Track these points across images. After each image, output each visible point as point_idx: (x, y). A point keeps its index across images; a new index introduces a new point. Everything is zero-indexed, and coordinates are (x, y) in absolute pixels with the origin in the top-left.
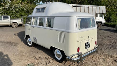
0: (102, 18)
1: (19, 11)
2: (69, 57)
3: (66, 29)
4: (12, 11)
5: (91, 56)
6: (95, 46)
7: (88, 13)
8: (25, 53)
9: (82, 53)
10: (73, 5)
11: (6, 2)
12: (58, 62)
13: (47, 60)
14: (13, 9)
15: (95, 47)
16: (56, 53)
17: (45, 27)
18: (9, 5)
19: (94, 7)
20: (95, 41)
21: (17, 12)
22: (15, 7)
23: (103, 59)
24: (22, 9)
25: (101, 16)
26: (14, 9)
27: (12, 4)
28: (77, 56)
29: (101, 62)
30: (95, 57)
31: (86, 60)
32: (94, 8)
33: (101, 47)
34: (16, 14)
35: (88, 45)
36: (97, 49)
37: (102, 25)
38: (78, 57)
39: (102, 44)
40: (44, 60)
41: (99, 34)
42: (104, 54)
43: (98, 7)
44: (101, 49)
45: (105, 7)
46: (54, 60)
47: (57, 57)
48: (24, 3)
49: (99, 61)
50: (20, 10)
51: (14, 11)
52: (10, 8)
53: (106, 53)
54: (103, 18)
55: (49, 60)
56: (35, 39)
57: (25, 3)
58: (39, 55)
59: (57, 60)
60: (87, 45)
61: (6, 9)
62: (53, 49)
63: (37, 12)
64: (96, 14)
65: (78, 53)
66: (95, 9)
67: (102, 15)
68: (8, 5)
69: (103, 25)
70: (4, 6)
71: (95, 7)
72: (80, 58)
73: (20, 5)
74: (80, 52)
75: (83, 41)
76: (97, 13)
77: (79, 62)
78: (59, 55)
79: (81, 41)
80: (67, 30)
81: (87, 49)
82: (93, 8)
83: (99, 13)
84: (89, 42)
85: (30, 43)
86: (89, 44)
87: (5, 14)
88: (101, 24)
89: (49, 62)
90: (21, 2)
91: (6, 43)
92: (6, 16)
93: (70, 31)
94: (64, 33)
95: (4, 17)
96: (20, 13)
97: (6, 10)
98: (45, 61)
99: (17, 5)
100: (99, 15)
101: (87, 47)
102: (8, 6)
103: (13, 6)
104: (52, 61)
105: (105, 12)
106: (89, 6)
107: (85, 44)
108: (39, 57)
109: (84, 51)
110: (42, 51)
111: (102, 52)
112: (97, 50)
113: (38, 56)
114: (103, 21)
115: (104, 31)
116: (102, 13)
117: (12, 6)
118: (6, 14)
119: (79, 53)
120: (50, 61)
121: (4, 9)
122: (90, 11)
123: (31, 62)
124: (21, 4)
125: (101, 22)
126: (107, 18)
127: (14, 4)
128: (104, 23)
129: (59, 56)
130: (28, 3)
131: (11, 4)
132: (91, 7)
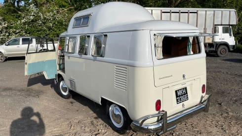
0: (228, 34)
1: (53, 26)
2: (137, 122)
3: (129, 60)
4: (40, 27)
5: (195, 120)
6: (202, 97)
7: (188, 23)
8: (53, 113)
9: (166, 112)
10: (161, 10)
11: (28, 10)
12: (116, 133)
13: (94, 129)
14: (41, 22)
15: (201, 101)
16: (113, 112)
17: (89, 56)
18: (34, 15)
19: (210, 11)
20: (201, 86)
21: (50, 29)
22: (45, 19)
23: (222, 126)
24: (58, 22)
25: (226, 31)
26: (44, 23)
27: (40, 14)
28: (156, 119)
29: (216, 134)
30: (203, 122)
31: (180, 129)
32: (210, 14)
33: (220, 100)
34: (48, 32)
35: (184, 95)
36: (205, 103)
37: (229, 51)
38: (158, 121)
39: (223, 92)
40: (86, 128)
41: (221, 70)
42: (226, 115)
43: (218, 11)
44: (220, 104)
45: (234, 10)
46: (109, 127)
47: (115, 121)
48: (63, 10)
49: (211, 132)
50: (56, 25)
51: (43, 27)
52: (36, 20)
53: (231, 114)
54: (231, 35)
55: (97, 127)
56: (71, 81)
57: (66, 10)
58: (80, 117)
59: (115, 129)
60: (181, 95)
61: (29, 23)
62: (106, 103)
63: (75, 26)
64: (215, 27)
65: (157, 112)
66: (212, 15)
67: (229, 29)
68: (31, 16)
69: (232, 50)
70: (24, 17)
71: (213, 12)
72: (163, 125)
73: (54, 15)
74: (163, 111)
75: (170, 85)
76: (215, 24)
77: (161, 134)
78: (118, 116)
79: (164, 87)
80: (130, 62)
81: (182, 103)
82: (206, 14)
83: (221, 25)
84: (186, 88)
85: (65, 92)
86: (187, 93)
87: (26, 33)
88: (226, 48)
89: (96, 133)
90: (57, 8)
91: (19, 91)
92: (28, 37)
93: (137, 63)
94: (125, 69)
95: (23, 40)
96: (55, 31)
97: (28, 25)
98: (88, 130)
99: (49, 15)
100: (220, 28)
101: (180, 100)
102: (32, 18)
103: (42, 17)
104: (103, 131)
105: (234, 21)
106: (198, 11)
107: (176, 92)
108: (77, 121)
109: (172, 108)
110: (87, 107)
111: (221, 111)
112: (206, 105)
113: (77, 119)
114: (231, 41)
115: (233, 64)
116: (229, 25)
117: (40, 16)
118: (29, 33)
119: (159, 113)
120: (100, 131)
121: (25, 23)
122: (201, 21)
123: (60, 132)
124: (58, 12)
125: (226, 44)
126: (240, 35)
127: (42, 14)
128: (234, 46)
129: (118, 120)
130: (70, 10)
131: (38, 13)
132: (202, 11)
